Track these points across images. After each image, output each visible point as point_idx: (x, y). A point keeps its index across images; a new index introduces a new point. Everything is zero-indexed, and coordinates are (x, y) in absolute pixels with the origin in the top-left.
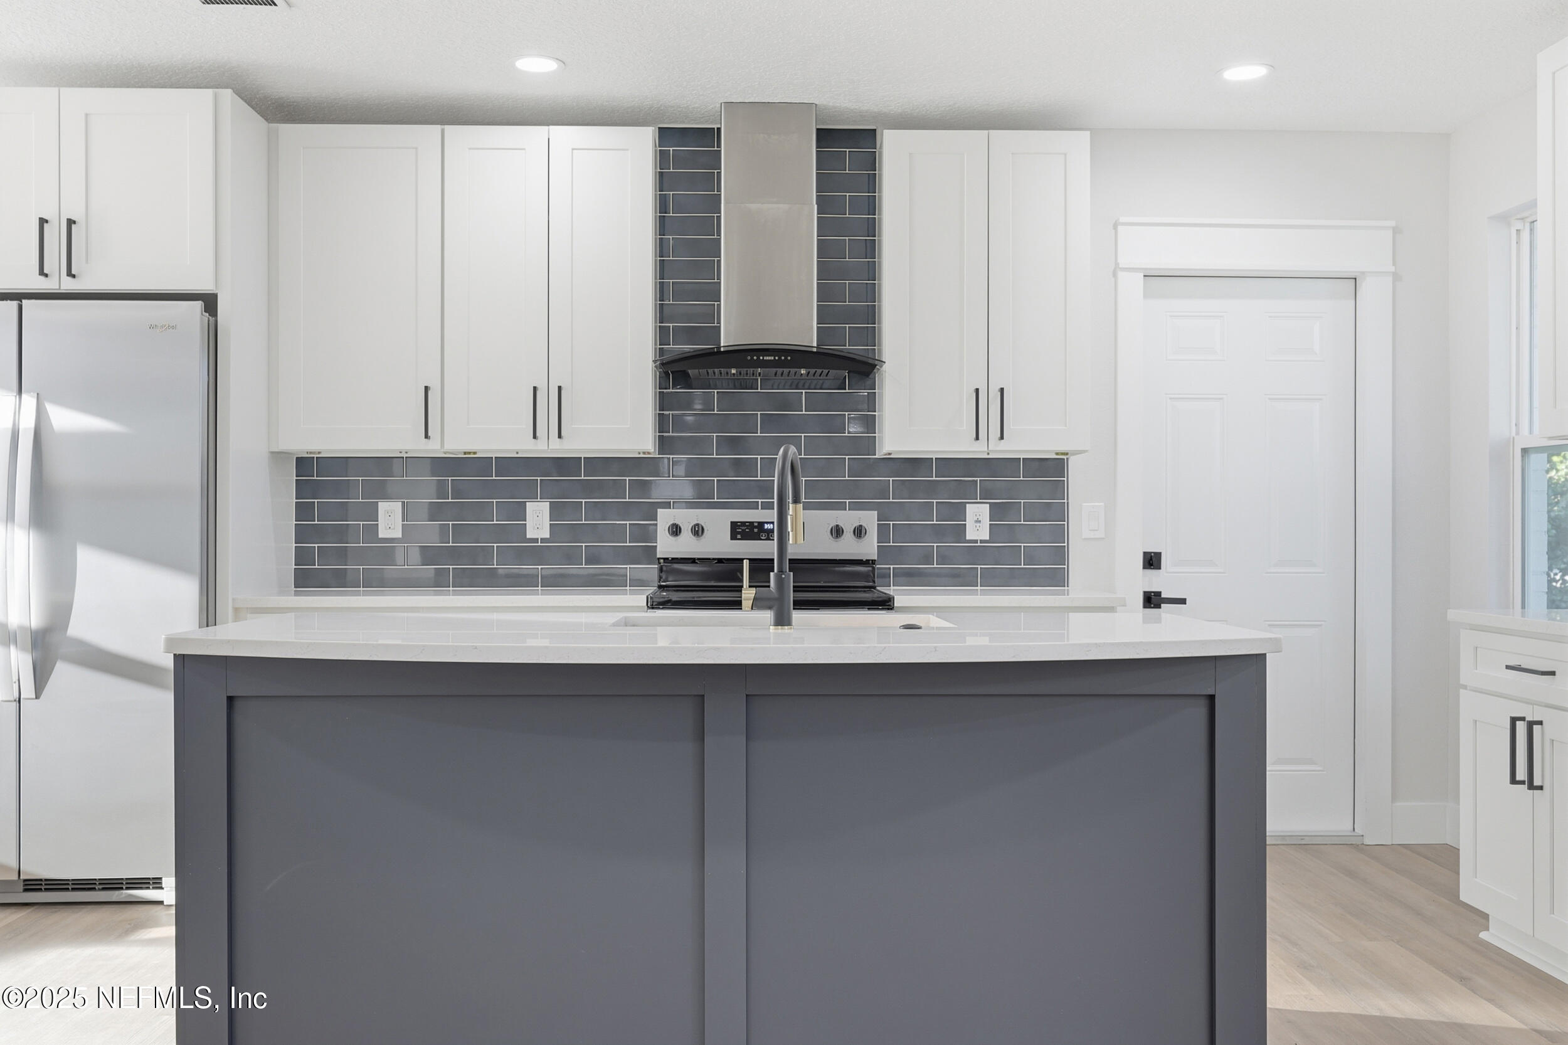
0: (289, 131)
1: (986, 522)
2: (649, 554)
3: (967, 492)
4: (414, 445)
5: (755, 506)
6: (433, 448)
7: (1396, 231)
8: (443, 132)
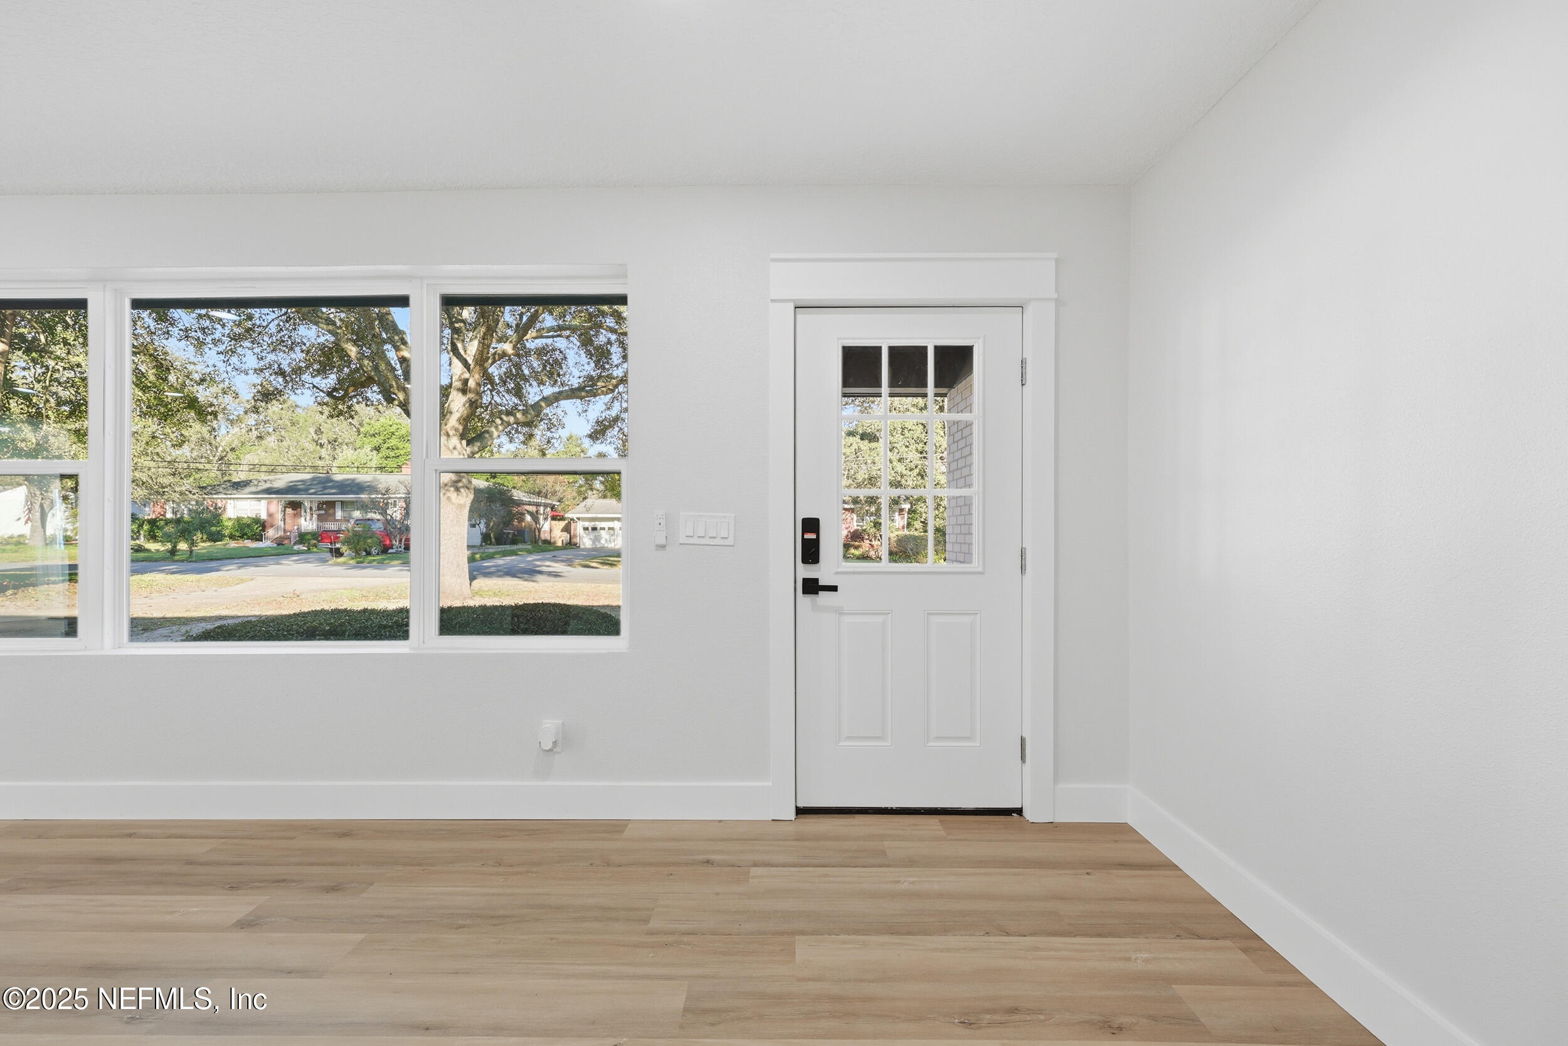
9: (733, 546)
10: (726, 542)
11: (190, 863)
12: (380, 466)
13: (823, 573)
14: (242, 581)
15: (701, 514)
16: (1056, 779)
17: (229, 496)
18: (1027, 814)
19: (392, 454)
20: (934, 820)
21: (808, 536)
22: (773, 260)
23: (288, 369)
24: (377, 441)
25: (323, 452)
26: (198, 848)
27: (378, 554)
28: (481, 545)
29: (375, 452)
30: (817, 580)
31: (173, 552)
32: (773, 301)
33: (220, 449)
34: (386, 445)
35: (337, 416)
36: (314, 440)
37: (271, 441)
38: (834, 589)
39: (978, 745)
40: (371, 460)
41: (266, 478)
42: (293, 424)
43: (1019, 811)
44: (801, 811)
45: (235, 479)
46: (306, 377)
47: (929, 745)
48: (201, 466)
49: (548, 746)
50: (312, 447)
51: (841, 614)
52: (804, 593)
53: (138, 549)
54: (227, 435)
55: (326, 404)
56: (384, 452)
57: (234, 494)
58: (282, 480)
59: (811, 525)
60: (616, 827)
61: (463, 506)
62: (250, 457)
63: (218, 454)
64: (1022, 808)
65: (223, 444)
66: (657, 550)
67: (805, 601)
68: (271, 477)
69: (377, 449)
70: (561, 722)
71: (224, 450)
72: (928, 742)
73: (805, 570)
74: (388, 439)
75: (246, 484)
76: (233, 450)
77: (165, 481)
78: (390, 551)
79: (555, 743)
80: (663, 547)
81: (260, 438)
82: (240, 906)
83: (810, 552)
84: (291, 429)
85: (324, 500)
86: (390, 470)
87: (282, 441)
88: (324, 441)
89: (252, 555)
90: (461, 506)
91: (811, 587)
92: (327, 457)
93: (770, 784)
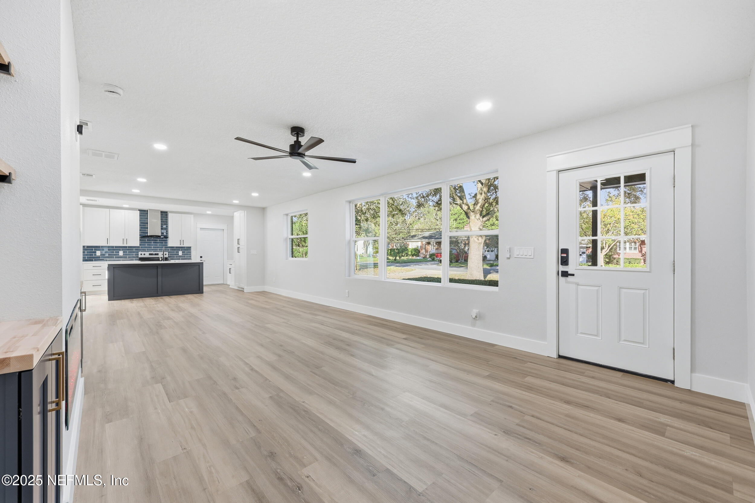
0: (86, 208)
1: (182, 253)
2: (138, 257)
3: (179, 250)
4: (106, 245)
5: (152, 252)
6: (108, 245)
7: (227, 225)
8: (110, 210)
9: (533, 258)
10: (531, 257)
11: (396, 328)
12: (457, 227)
13: (569, 269)
14: (412, 270)
15: (522, 247)
16: (693, 370)
17: (410, 241)
18: (676, 384)
19: (461, 222)
20: (621, 374)
21: (563, 255)
22: (548, 157)
23: (425, 195)
24: (456, 216)
25: (438, 223)
26: (398, 326)
27: (454, 262)
28: (495, 260)
29: (455, 221)
30: (567, 272)
31: (395, 260)
32: (548, 172)
33: (407, 224)
34: (459, 218)
35: (440, 210)
36: (435, 218)
37: (422, 219)
38: (573, 275)
39: (648, 347)
40: (453, 225)
41: (421, 234)
42: (429, 213)
43: (673, 382)
44: (560, 357)
45: (412, 235)
46: (430, 197)
47: (620, 342)
48: (402, 231)
49: (474, 317)
50: (434, 221)
51: (578, 285)
52: (562, 276)
53: (388, 259)
54: (409, 219)
55: (436, 206)
56: (458, 221)
57: (411, 240)
58: (427, 234)
59: (565, 251)
60: (493, 345)
61: (481, 243)
62: (416, 227)
63: (407, 226)
64: (674, 381)
65: (408, 223)
66: (507, 259)
67: (562, 279)
68: (422, 233)
69: (456, 220)
70: (478, 311)
71: (408, 225)
72: (619, 342)
73: (562, 267)
74: (460, 215)
75: (415, 236)
76: (411, 224)
77: (393, 236)
78: (459, 261)
79: (476, 316)
80: (509, 258)
81: (419, 219)
82: (404, 336)
83: (565, 261)
84: (428, 214)
85: (438, 241)
86: (460, 229)
87: (425, 219)
88: (438, 218)
89: (415, 261)
90: (480, 243)
91: (565, 274)
92: (439, 224)
93: (547, 343)
